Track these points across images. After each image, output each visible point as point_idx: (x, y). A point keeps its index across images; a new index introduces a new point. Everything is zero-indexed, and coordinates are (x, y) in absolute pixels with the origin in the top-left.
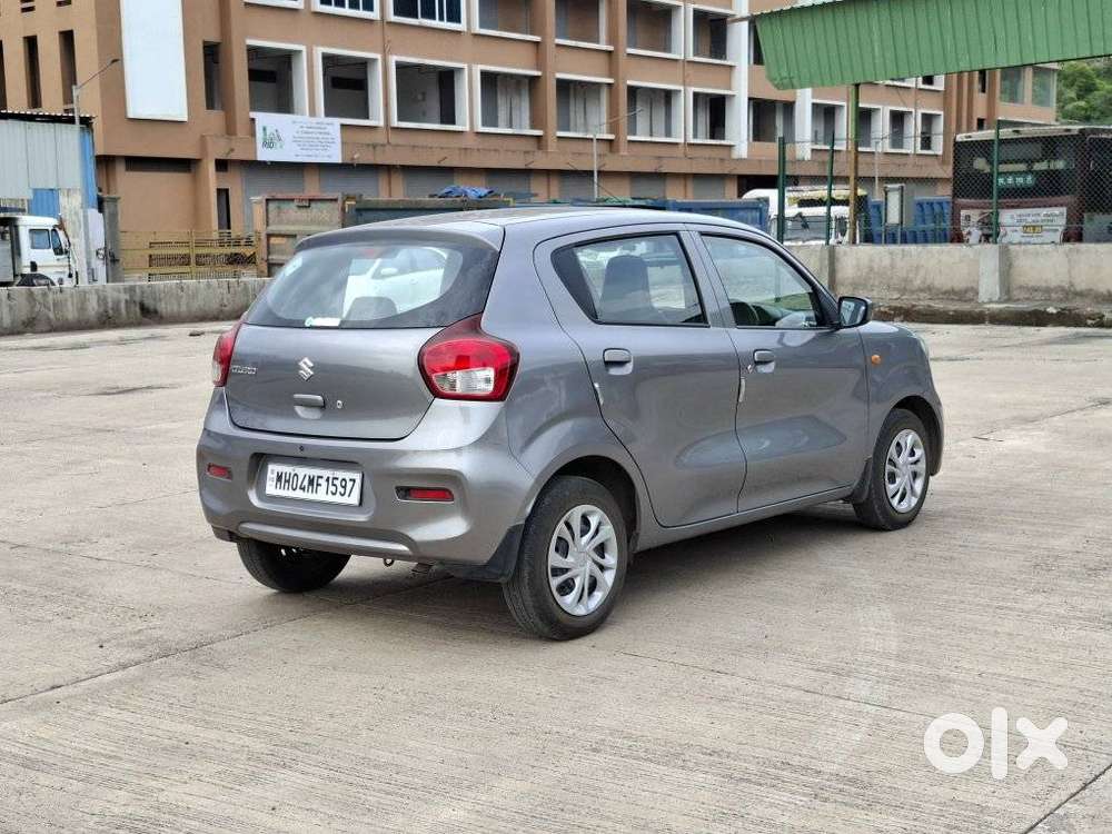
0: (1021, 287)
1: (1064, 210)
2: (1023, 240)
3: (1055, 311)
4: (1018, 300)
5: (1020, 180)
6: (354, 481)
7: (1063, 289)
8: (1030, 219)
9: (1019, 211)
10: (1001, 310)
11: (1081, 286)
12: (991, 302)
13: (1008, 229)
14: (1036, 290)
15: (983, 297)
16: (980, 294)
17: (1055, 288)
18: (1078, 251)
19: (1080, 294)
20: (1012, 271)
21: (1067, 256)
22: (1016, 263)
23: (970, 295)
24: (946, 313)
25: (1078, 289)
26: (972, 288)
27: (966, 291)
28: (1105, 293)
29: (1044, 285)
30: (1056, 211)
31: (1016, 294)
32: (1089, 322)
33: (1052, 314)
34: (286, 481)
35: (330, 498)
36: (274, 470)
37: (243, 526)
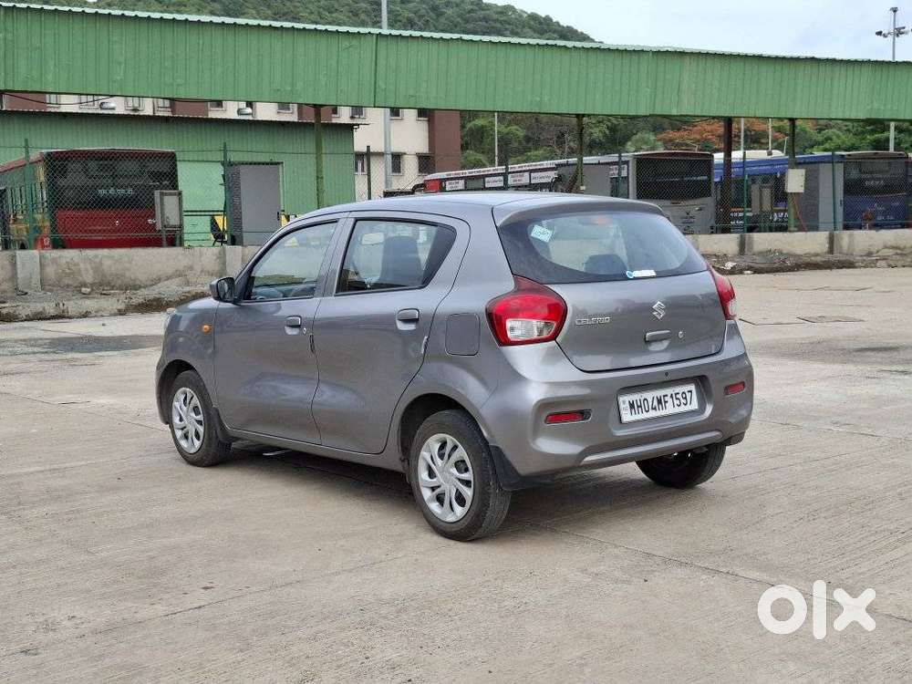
6: (691, 392)
34: (638, 407)
35: (677, 410)
36: (625, 400)
37: (587, 459)
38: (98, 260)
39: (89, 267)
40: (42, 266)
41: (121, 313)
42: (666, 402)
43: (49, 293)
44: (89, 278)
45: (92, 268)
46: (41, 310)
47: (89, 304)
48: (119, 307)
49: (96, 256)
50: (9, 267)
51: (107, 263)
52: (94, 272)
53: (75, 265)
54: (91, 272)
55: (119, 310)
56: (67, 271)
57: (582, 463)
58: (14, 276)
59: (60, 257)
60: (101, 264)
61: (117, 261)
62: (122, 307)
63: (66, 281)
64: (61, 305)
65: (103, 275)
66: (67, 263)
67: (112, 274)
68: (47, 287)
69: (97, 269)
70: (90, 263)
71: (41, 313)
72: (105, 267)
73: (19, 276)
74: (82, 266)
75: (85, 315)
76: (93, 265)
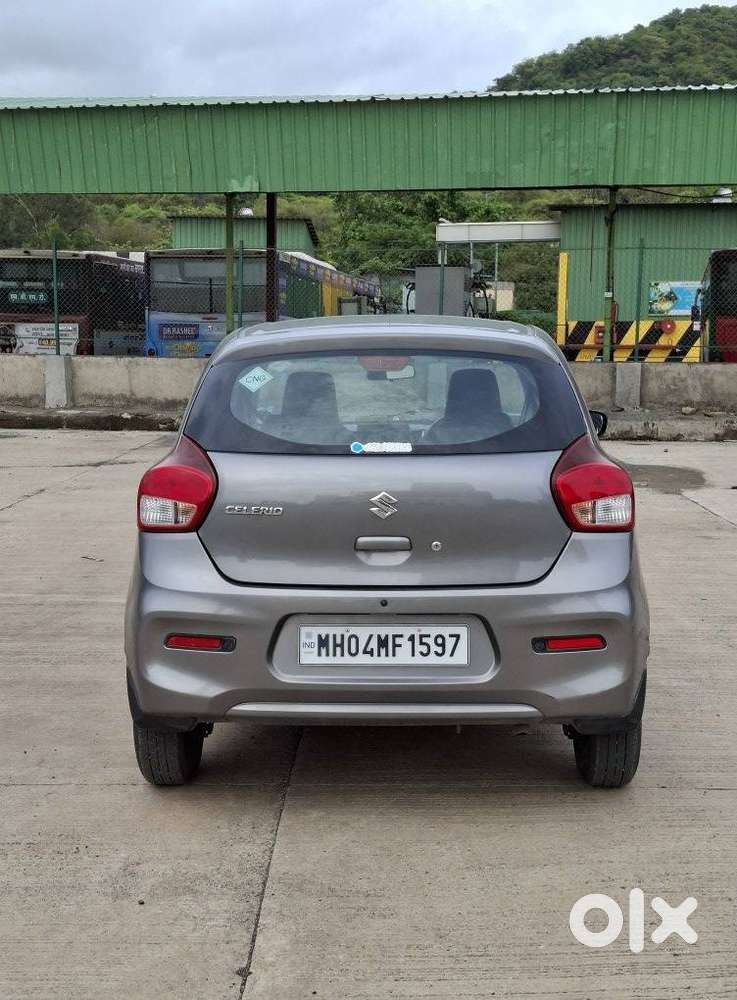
0: (84, 395)
1: (76, 326)
2: (40, 351)
3: (129, 417)
4: (83, 406)
5: (32, 297)
6: (458, 637)
7: (123, 397)
8: (45, 333)
9: (33, 325)
10: (77, 416)
11: (141, 394)
12: (58, 408)
13: (24, 341)
14: (100, 397)
15: (50, 403)
16: (47, 401)
17: (118, 396)
18: (137, 364)
19: (142, 402)
20: (76, 380)
21: (127, 367)
22: (78, 374)
23: (35, 401)
24: (23, 418)
25: (139, 396)
26: (37, 396)
27: (31, 397)
28: (164, 401)
29: (106, 393)
30: (70, 327)
31: (80, 401)
32: (161, 426)
33: (127, 419)
34: (335, 645)
35: (419, 660)
36: (310, 634)
37: (235, 708)
38: (709, 376)
39: (698, 384)
40: (644, 381)
41: (718, 438)
42: (395, 646)
43: (647, 411)
44: (696, 397)
45: (702, 385)
46: (628, 429)
47: (682, 426)
48: (718, 432)
49: (707, 371)
50: (608, 381)
51: (719, 380)
52: (704, 389)
53: (682, 381)
54: (700, 389)
55: (717, 435)
56: (672, 387)
57: (229, 712)
58: (612, 392)
59: (665, 371)
60: (712, 380)
61: (732, 378)
62: (719, 431)
63: (670, 399)
64: (650, 425)
65: (714, 394)
66: (674, 378)
67: (722, 394)
68: (648, 405)
69: (708, 386)
70: (700, 379)
71: (626, 432)
72: (716, 385)
73: (618, 390)
74: (690, 382)
75: (677, 438)
76: (703, 382)
